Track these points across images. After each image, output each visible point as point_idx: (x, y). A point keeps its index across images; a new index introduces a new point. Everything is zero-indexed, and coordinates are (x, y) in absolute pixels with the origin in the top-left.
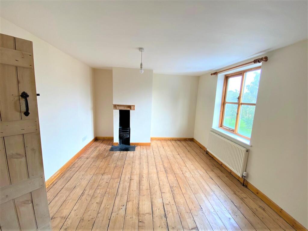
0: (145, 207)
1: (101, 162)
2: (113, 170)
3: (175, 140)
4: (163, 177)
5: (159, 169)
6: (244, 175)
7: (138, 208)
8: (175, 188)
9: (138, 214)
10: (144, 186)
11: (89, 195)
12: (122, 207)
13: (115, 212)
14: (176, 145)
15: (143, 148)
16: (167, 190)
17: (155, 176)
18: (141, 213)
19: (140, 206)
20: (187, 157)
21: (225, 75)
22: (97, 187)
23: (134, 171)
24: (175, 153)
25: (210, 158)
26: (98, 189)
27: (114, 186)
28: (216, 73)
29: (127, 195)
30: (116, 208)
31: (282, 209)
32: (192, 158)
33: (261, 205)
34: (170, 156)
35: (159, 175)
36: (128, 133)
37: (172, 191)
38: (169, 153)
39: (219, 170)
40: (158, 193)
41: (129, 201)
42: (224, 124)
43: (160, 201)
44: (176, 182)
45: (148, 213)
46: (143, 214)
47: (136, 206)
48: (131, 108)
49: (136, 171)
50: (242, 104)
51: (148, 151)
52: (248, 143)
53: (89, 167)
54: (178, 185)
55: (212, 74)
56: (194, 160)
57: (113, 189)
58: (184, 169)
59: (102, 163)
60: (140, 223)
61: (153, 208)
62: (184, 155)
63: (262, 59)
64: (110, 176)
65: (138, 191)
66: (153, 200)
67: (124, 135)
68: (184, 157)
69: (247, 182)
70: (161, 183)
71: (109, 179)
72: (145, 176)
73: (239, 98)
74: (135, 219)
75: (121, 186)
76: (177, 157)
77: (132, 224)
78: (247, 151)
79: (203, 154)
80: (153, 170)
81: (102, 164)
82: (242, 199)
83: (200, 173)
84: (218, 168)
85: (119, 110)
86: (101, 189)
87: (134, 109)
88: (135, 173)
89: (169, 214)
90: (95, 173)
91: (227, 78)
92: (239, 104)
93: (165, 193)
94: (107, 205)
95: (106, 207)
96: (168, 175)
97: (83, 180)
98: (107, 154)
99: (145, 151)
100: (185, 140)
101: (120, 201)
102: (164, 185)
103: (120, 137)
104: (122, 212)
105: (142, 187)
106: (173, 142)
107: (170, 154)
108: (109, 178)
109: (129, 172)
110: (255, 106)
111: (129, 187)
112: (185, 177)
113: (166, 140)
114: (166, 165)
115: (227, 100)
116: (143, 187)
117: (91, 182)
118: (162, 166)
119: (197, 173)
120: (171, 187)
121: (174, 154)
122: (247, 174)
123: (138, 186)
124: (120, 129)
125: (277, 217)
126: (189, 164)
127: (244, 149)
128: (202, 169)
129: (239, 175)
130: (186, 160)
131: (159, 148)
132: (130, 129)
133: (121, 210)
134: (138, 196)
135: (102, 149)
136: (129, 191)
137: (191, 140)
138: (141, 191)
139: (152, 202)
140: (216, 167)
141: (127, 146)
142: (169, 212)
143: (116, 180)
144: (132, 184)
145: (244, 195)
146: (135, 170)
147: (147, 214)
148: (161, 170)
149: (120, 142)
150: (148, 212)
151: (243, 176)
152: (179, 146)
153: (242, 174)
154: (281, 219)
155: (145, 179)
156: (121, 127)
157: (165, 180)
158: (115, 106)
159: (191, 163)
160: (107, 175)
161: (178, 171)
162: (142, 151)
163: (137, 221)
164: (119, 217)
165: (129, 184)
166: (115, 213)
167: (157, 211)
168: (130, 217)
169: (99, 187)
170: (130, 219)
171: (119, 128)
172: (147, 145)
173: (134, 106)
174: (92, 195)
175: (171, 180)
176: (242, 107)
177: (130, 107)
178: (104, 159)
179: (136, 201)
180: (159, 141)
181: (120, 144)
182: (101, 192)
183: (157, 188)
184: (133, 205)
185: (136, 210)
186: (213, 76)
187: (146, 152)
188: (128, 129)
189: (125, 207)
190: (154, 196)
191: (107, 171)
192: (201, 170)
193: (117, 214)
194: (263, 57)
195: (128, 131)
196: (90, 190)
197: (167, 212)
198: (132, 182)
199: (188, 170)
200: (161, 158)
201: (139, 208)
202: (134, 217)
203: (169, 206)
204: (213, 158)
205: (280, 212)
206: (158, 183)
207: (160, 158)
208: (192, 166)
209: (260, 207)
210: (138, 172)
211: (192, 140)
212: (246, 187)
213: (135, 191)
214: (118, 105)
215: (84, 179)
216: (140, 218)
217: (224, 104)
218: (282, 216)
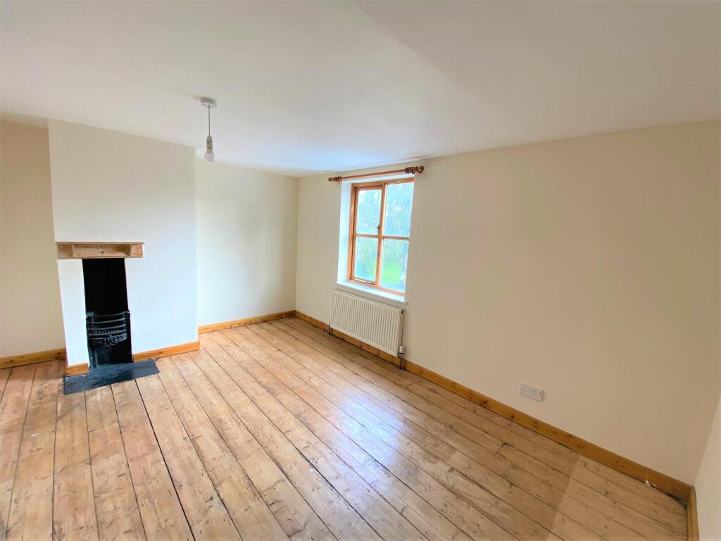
0: (265, 474)
1: (55, 432)
2: (119, 441)
3: (257, 323)
4: (269, 404)
5: (252, 393)
6: (400, 351)
7: (251, 484)
8: (304, 415)
9: (259, 494)
10: (237, 438)
11: (81, 528)
12: (209, 504)
13: (198, 522)
14: (264, 332)
15: (182, 360)
16: (292, 424)
17: (251, 410)
18: (262, 490)
19: (252, 480)
20: (297, 350)
21: (353, 184)
22: (94, 498)
23: (188, 418)
24: (271, 350)
25: (338, 341)
26: (103, 501)
27: (152, 472)
28: (338, 179)
29: (205, 474)
30: (193, 515)
31: (454, 383)
32: (308, 349)
33: (430, 387)
34: (263, 360)
35: (261, 404)
36: (122, 329)
37: (301, 421)
38: (256, 353)
39: (360, 356)
40: (278, 437)
41: (220, 484)
42: (356, 275)
43: (289, 449)
44: (301, 403)
45: (278, 482)
46: (269, 489)
47: (244, 482)
48: (128, 254)
49: (195, 418)
50: (384, 237)
51: (201, 363)
52: (402, 299)
53: (17, 462)
54: (308, 407)
55: (330, 179)
56: (315, 352)
57: (154, 482)
58: (305, 374)
59: (59, 436)
60: (274, 508)
61: (284, 468)
62: (292, 349)
63: (416, 169)
64: (119, 457)
65: (229, 454)
66: (275, 455)
67: (107, 336)
68: (293, 352)
69: (406, 362)
70: (273, 418)
71: (124, 465)
72: (226, 417)
73: (379, 228)
74: (258, 507)
75: (174, 464)
76: (278, 356)
77: (258, 518)
78: (402, 312)
79: (324, 336)
80: (239, 399)
81: (62, 437)
82: (407, 388)
83: (336, 371)
84: (357, 353)
85: (81, 261)
86: (112, 497)
87: (140, 255)
88: (196, 421)
89: (318, 461)
90: (59, 469)
91: (355, 189)
92: (380, 237)
93: (290, 431)
94: (162, 521)
95: (163, 526)
96: (279, 397)
97: (22, 501)
98: (60, 406)
99: (191, 365)
100: (279, 317)
101: (194, 494)
102: (280, 418)
103: (93, 345)
104: (217, 511)
105: (234, 442)
106: (254, 328)
107: (261, 355)
108: (120, 464)
109: (177, 426)
110: (408, 242)
111: (200, 455)
112: (313, 387)
113: (233, 327)
114: (264, 381)
115: (358, 231)
116: (237, 441)
117: (63, 493)
118: (255, 385)
119: (330, 374)
120: (298, 416)
121: (268, 352)
122: (405, 349)
123: (223, 445)
124: (88, 319)
125: (450, 395)
126: (308, 361)
127: (398, 311)
128: (336, 364)
129: (394, 354)
130: (298, 356)
131: (226, 349)
132: (128, 316)
133: (211, 509)
134: (236, 464)
135: (27, 396)
136: (206, 465)
137: (291, 315)
138: (237, 452)
139: (274, 460)
140: (353, 353)
141: (123, 367)
142: (316, 459)
143: (149, 459)
144: (203, 447)
145: (406, 382)
146: (192, 416)
147: (278, 484)
148: (260, 393)
149: (93, 361)
150: (276, 480)
151: (399, 353)
152: (272, 333)
153: (399, 351)
154: (457, 396)
155: (229, 423)
156: (92, 314)
157: (278, 408)
158: (66, 249)
159: (310, 358)
160: (107, 457)
161: (295, 383)
162: (179, 367)
163: (265, 508)
164: (215, 525)
165: (193, 451)
166: (201, 524)
167: (294, 467)
168: (244, 509)
169: (103, 496)
170: (246, 513)
171: (85, 317)
172: (191, 350)
173: (139, 245)
174: (93, 522)
175: (289, 403)
176: (384, 242)
177: (125, 248)
178: (60, 423)
179: (237, 475)
180: (216, 333)
181: (95, 367)
182: (119, 505)
183: (268, 429)
184: (234, 486)
185: (249, 492)
186: (333, 182)
187: (195, 367)
188: (121, 317)
189: (217, 499)
190: (272, 447)
191: (96, 448)
192: (333, 366)
193: (208, 522)
194: (419, 166)
195: (121, 323)
196: (74, 516)
197: (313, 459)
198: (200, 442)
199: (311, 374)
200: (245, 369)
201: (254, 483)
202: (253, 504)
203: (310, 449)
204: (342, 339)
205: (453, 387)
206: (266, 419)
207: (241, 370)
208: (316, 364)
209: (430, 390)
210: (203, 416)
211: (293, 315)
212: (405, 369)
213: (221, 457)
214: (78, 245)
215: (27, 498)
216: (267, 498)
217: (353, 237)
218: (455, 392)
